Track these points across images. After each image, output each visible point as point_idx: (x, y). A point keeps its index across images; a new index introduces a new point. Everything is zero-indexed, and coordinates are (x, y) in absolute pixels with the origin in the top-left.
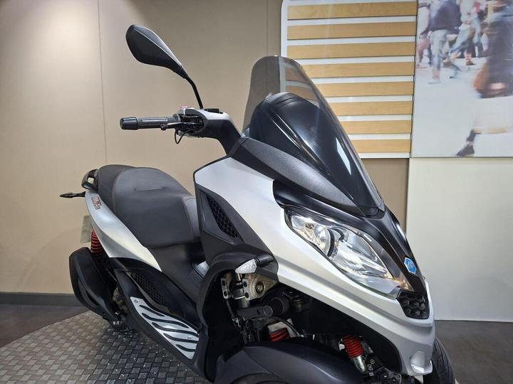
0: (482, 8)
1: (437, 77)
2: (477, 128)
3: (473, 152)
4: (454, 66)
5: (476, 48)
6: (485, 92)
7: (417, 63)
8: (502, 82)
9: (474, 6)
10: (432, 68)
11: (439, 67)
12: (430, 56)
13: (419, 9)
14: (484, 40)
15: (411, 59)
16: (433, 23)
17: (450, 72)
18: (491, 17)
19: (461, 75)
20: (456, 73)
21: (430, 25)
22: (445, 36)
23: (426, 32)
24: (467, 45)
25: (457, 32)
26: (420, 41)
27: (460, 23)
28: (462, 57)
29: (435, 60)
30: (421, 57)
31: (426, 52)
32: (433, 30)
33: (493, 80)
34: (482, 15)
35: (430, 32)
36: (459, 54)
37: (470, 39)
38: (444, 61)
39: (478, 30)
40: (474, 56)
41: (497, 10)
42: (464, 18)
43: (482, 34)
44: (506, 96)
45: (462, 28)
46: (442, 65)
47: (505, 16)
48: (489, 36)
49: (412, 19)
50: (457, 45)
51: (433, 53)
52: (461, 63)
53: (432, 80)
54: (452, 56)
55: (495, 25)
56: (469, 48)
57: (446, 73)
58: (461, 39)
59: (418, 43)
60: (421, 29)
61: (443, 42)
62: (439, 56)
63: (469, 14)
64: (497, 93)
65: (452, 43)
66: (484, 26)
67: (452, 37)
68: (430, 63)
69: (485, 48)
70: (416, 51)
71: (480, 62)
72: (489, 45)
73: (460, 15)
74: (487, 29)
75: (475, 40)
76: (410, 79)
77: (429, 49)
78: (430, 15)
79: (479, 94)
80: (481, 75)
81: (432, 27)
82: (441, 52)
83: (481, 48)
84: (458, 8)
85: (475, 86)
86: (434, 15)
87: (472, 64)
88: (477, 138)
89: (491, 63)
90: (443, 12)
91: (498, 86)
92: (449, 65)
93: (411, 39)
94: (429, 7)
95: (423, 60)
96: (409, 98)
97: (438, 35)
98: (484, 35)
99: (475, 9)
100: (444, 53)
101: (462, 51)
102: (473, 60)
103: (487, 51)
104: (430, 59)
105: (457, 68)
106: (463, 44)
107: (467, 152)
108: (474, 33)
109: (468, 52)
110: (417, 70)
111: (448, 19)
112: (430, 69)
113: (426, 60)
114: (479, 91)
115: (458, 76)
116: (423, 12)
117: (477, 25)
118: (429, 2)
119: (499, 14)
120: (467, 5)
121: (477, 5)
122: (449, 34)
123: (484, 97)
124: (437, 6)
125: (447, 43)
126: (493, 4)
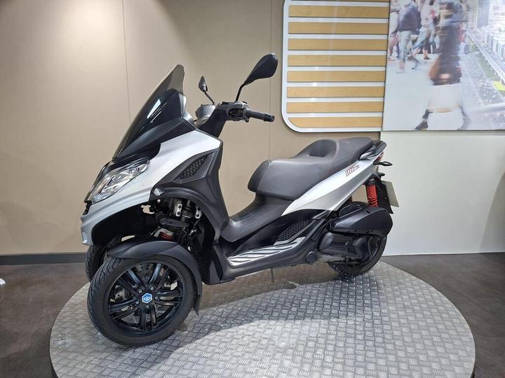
0: (437, 15)
1: (402, 68)
2: (430, 108)
3: (427, 127)
4: (415, 59)
5: (431, 46)
6: (437, 81)
7: (388, 56)
8: (449, 73)
9: (430, 13)
10: (399, 61)
11: (404, 60)
12: (398, 51)
13: (391, 14)
14: (437, 40)
15: (383, 53)
16: (401, 23)
17: (412, 64)
18: (443, 23)
19: (420, 67)
20: (417, 65)
21: (398, 26)
22: (409, 36)
23: (396, 32)
24: (424, 44)
25: (418, 33)
26: (391, 39)
27: (420, 26)
28: (421, 53)
29: (402, 54)
30: (392, 52)
31: (395, 48)
32: (401, 31)
33: (442, 71)
34: (436, 20)
35: (398, 32)
36: (419, 51)
37: (427, 39)
38: (409, 56)
39: (433, 33)
40: (429, 52)
41: (447, 17)
42: (423, 22)
43: (435, 35)
44: (451, 83)
45: (422, 30)
46: (407, 58)
47: (452, 22)
48: (441, 37)
49: (385, 21)
50: (418, 43)
51: (400, 48)
52: (420, 57)
53: (400, 71)
54: (414, 52)
55: (445, 29)
56: (426, 46)
57: (409, 65)
58: (421, 38)
59: (389, 40)
60: (392, 29)
61: (408, 41)
62: (404, 52)
63: (427, 19)
64: (445, 81)
65: (414, 42)
66: (437, 29)
67: (414, 37)
68: (398, 57)
69: (437, 47)
70: (387, 47)
71: (434, 57)
72: (441, 44)
73: (421, 20)
74: (439, 31)
75: (431, 40)
76: (382, 69)
77: (398, 46)
78: (398, 19)
79: (432, 82)
80: (434, 67)
81: (400, 28)
82: (406, 48)
83: (434, 47)
84: (419, 14)
85: (430, 75)
86: (401, 18)
87: (428, 59)
88: (431, 116)
89: (441, 58)
90: (408, 16)
91: (445, 76)
92: (411, 58)
93: (384, 37)
94: (398, 12)
95: (393, 54)
96: (381, 85)
97: (404, 35)
98: (437, 37)
99: (431, 16)
100: (408, 49)
101: (421, 48)
102: (429, 56)
103: (439, 49)
104: (398, 54)
105: (417, 62)
106: (422, 42)
107: (423, 127)
108: (430, 35)
109: (426, 49)
110: (388, 62)
111: (411, 22)
112: (398, 61)
113: (395, 54)
114: (432, 79)
115: (418, 68)
116: (394, 16)
117: (432, 28)
118: (398, 8)
119: (448, 20)
120: (426, 12)
121: (433, 12)
122: (413, 34)
123: (435, 84)
124: (404, 11)
125: (411, 42)
126: (444, 12)
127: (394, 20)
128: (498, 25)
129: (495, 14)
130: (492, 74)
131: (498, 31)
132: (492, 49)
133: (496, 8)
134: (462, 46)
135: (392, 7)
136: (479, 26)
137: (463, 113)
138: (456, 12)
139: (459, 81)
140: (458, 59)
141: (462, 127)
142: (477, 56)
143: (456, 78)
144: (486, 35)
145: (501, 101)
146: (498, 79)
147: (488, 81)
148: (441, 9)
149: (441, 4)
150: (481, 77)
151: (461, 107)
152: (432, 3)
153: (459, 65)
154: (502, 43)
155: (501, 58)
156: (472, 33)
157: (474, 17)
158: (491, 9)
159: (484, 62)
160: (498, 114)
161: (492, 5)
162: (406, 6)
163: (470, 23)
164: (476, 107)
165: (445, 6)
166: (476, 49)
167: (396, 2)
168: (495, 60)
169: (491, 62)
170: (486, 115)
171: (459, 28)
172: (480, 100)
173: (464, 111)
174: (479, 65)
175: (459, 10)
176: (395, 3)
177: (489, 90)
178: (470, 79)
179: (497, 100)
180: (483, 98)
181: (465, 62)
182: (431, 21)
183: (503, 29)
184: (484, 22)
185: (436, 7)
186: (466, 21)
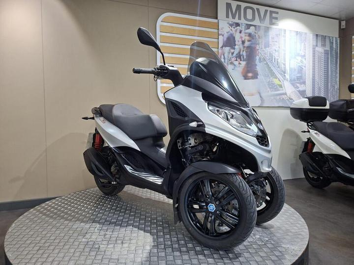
0: (243, 39)
6: (246, 77)
8: (252, 73)
13: (220, 36)
14: (244, 53)
16: (225, 44)
18: (247, 44)
20: (235, 67)
22: (230, 50)
23: (222, 47)
25: (234, 49)
26: (220, 51)
27: (235, 45)
28: (237, 60)
29: (226, 60)
32: (225, 46)
33: (248, 72)
34: (243, 42)
36: (235, 59)
37: (239, 52)
38: (230, 61)
39: (242, 49)
40: (241, 61)
41: (249, 41)
42: (237, 43)
43: (243, 51)
44: (253, 79)
45: (236, 47)
46: (229, 63)
47: (251, 44)
48: (246, 52)
49: (216, 40)
50: (235, 55)
51: (225, 57)
52: (236, 63)
54: (233, 59)
55: (248, 47)
56: (239, 56)
57: (230, 67)
58: (236, 52)
61: (229, 53)
63: (238, 41)
64: (250, 77)
65: (233, 53)
66: (244, 47)
67: (232, 51)
69: (245, 58)
71: (243, 63)
72: (247, 56)
73: (235, 41)
74: (245, 49)
75: (241, 53)
77: (224, 55)
78: (223, 40)
80: (244, 69)
81: (225, 45)
83: (243, 57)
84: (234, 38)
85: (242, 73)
86: (225, 39)
87: (240, 64)
89: (247, 64)
90: (228, 39)
91: (250, 75)
92: (232, 63)
94: (223, 35)
97: (227, 49)
100: (229, 57)
101: (237, 57)
102: (241, 62)
105: (235, 65)
106: (237, 54)
109: (239, 58)
111: (230, 42)
114: (244, 76)
115: (236, 69)
116: (221, 38)
117: (241, 47)
118: (223, 34)
119: (249, 43)
120: (237, 37)
121: (241, 37)
122: (232, 49)
123: (245, 79)
124: (226, 35)
125: (231, 54)
126: (247, 38)
127: (221, 40)
128: (274, 48)
129: (273, 41)
130: (273, 75)
131: (274, 51)
132: (272, 61)
133: (273, 38)
134: (257, 58)
135: (220, 33)
136: (265, 47)
137: (261, 97)
138: (253, 39)
139: (257, 78)
140: (256, 65)
141: (261, 104)
142: (265, 64)
143: (255, 76)
144: (269, 53)
145: (279, 90)
146: (276, 78)
147: (271, 79)
148: (245, 36)
149: (245, 33)
150: (268, 76)
151: (259, 93)
152: (240, 32)
153: (256, 68)
154: (277, 58)
155: (277, 66)
156: (262, 51)
157: (262, 42)
158: (270, 38)
159: (269, 68)
160: (278, 98)
161: (270, 36)
162: (227, 33)
163: (260, 45)
164: (267, 93)
165: (247, 35)
166: (264, 60)
167: (222, 29)
168: (274, 67)
169: (272, 68)
170: (272, 98)
171: (255, 48)
172: (269, 89)
173: (261, 95)
174: (267, 70)
175: (254, 37)
176: (221, 31)
177: (273, 84)
178: (263, 77)
179: (277, 90)
180: (270, 88)
181: (259, 67)
182: (241, 42)
183: (277, 50)
184: (267, 45)
185: (243, 35)
186: (259, 44)
